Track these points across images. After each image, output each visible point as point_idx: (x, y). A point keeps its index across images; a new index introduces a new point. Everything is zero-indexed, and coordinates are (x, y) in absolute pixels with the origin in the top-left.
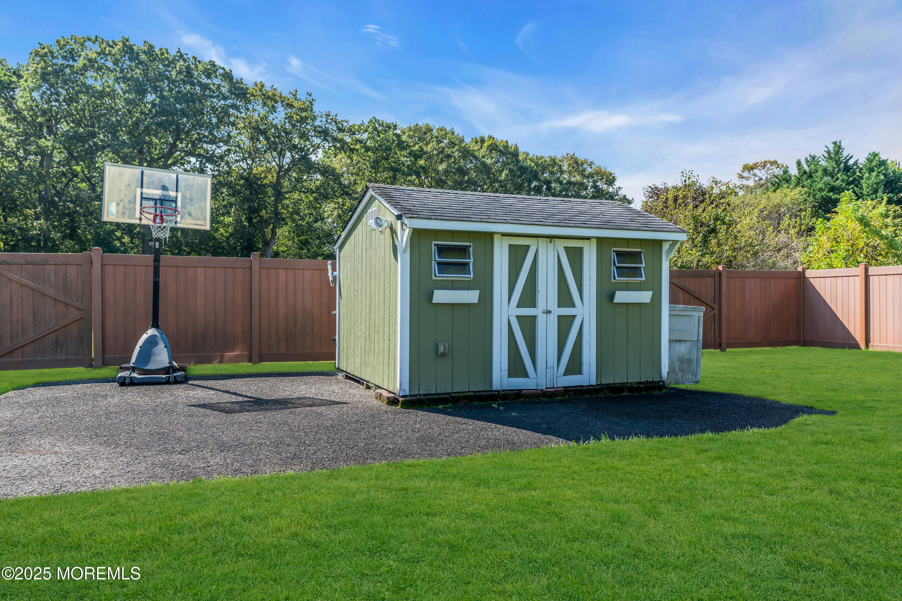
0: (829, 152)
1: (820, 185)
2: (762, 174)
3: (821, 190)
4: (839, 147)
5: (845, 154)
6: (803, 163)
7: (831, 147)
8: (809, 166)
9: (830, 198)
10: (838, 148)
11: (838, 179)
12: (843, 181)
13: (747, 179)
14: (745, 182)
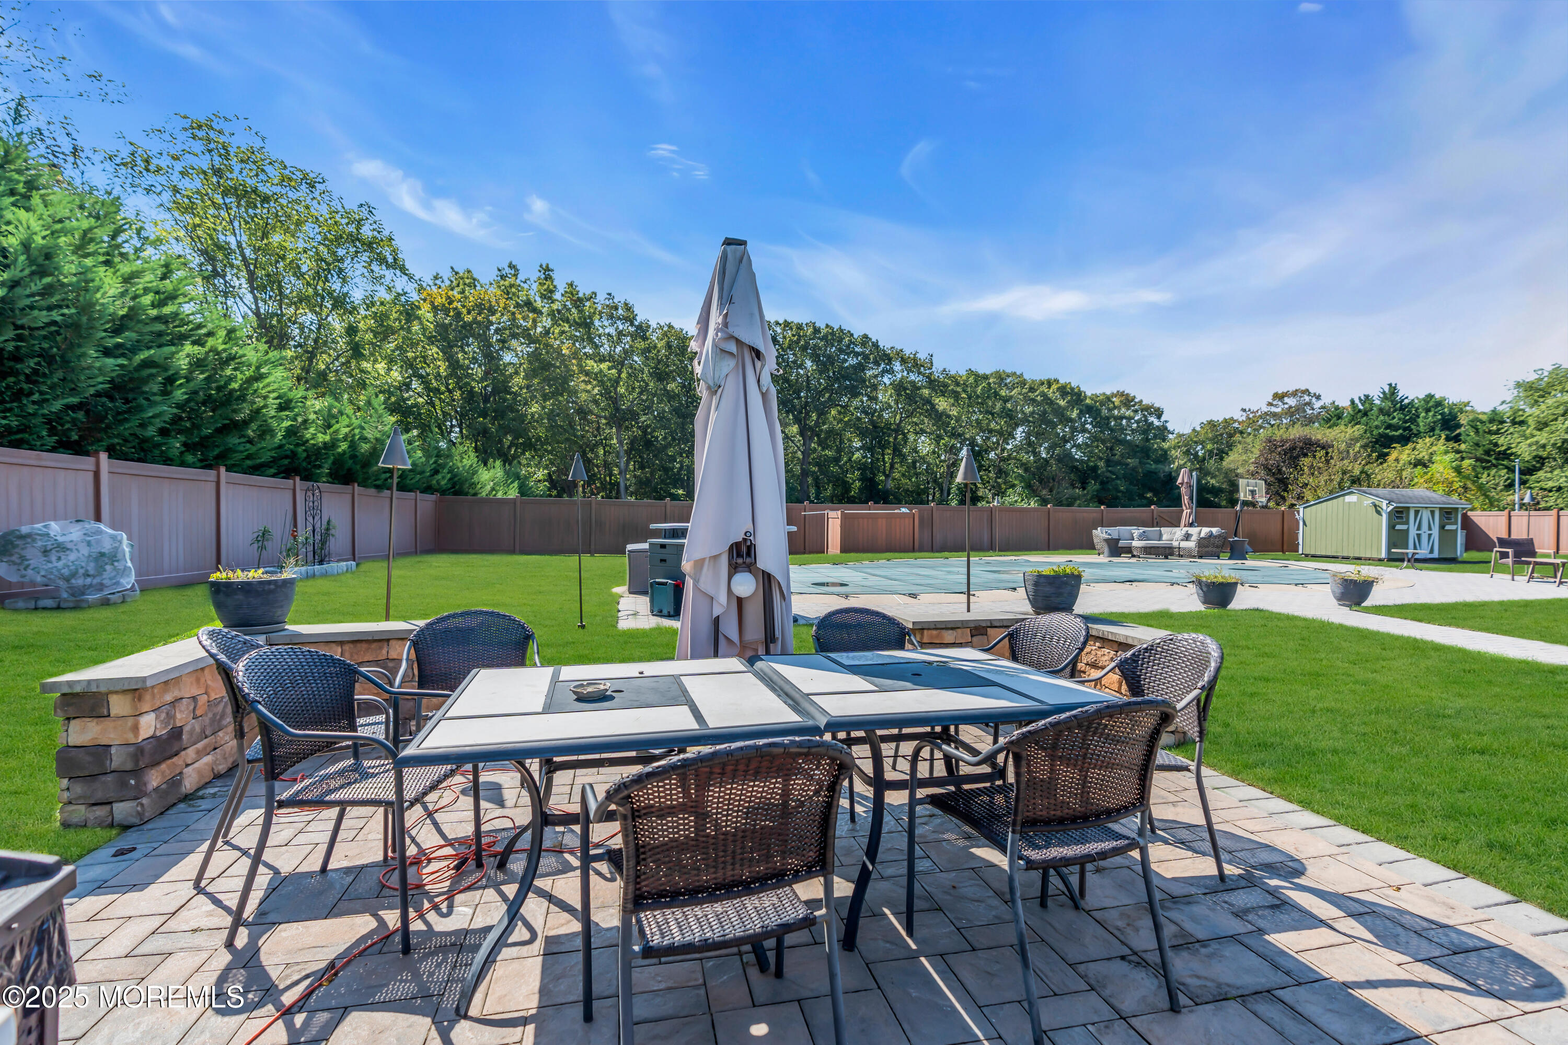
0: (1384, 393)
1: (1376, 423)
2: (1291, 402)
3: (1377, 427)
4: (1395, 388)
5: (1400, 394)
6: (1357, 401)
7: (1387, 389)
8: (1363, 405)
9: (1387, 435)
10: (1393, 389)
11: (1394, 418)
12: (1399, 419)
13: (1276, 406)
14: (1273, 409)
